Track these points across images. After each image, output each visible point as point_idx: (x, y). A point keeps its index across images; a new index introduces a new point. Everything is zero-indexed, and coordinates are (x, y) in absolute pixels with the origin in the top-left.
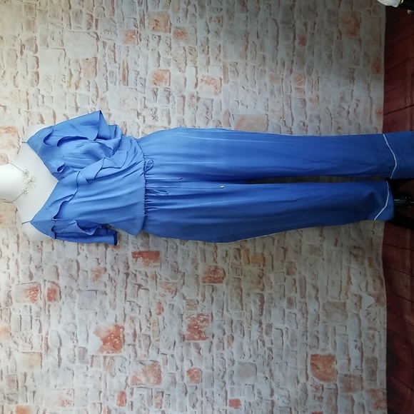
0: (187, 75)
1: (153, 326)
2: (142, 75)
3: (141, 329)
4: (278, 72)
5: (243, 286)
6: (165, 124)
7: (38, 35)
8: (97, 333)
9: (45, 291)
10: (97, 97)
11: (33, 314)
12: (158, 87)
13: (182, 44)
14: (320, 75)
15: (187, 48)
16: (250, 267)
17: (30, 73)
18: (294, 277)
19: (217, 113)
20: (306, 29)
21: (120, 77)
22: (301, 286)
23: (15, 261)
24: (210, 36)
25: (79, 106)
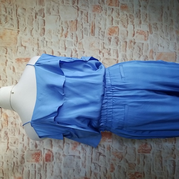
0: (128, 29)
2: (103, 30)
5: (162, 155)
7: (45, 7)
9: (44, 156)
10: (77, 42)
11: (37, 170)
12: (112, 36)
13: (125, 12)
15: (128, 15)
16: (167, 144)
17: (40, 29)
19: (146, 52)
21: (90, 31)
24: (141, 9)
25: (67, 47)
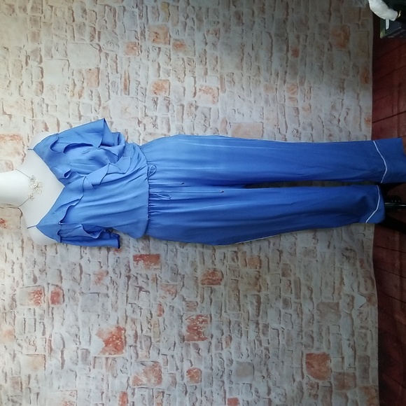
0: (185, 84)
1: (154, 327)
2: (143, 85)
3: (142, 330)
4: (272, 82)
5: (240, 288)
6: (165, 131)
7: (42, 46)
8: (99, 335)
9: (48, 295)
10: (100, 105)
11: (37, 317)
12: (158, 96)
13: (181, 55)
14: (312, 85)
15: (185, 59)
16: (247, 269)
17: (34, 83)
18: (289, 278)
19: (215, 122)
20: (299, 41)
21: (121, 86)
22: (296, 287)
23: (19, 265)
24: (207, 48)
25: (82, 114)
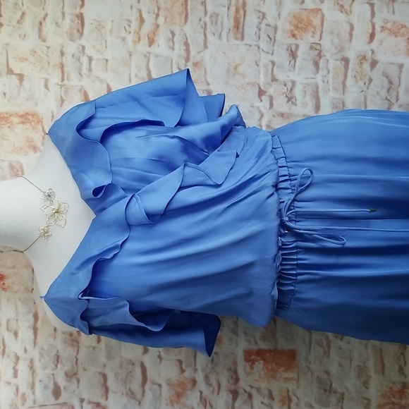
0: (354, 18)
2: (270, 19)
6: (310, 111)
12: (299, 42)
17: (68, 17)
21: (229, 23)
23: (28, 362)
25: (153, 75)
